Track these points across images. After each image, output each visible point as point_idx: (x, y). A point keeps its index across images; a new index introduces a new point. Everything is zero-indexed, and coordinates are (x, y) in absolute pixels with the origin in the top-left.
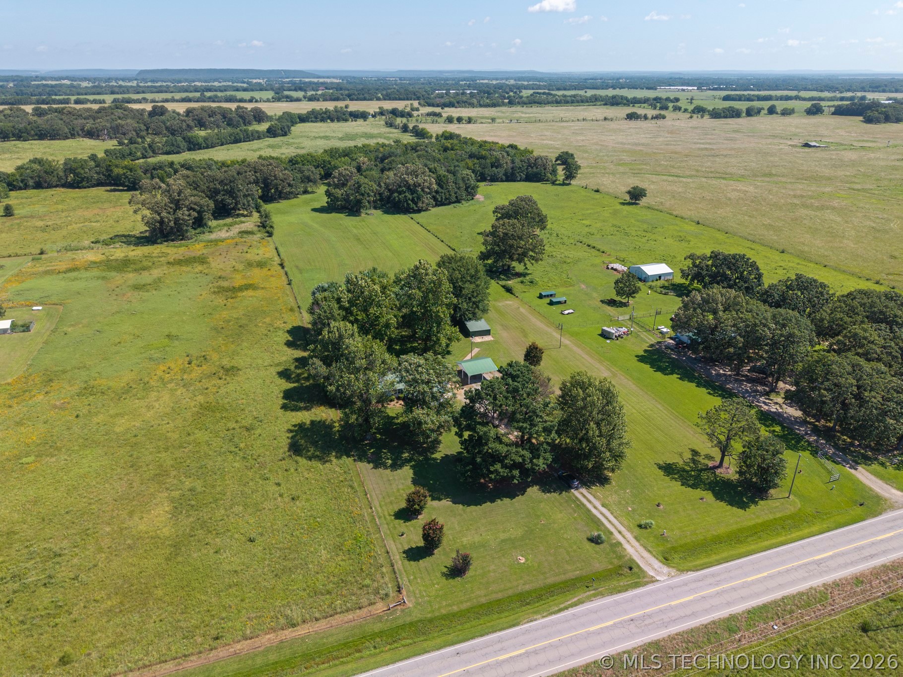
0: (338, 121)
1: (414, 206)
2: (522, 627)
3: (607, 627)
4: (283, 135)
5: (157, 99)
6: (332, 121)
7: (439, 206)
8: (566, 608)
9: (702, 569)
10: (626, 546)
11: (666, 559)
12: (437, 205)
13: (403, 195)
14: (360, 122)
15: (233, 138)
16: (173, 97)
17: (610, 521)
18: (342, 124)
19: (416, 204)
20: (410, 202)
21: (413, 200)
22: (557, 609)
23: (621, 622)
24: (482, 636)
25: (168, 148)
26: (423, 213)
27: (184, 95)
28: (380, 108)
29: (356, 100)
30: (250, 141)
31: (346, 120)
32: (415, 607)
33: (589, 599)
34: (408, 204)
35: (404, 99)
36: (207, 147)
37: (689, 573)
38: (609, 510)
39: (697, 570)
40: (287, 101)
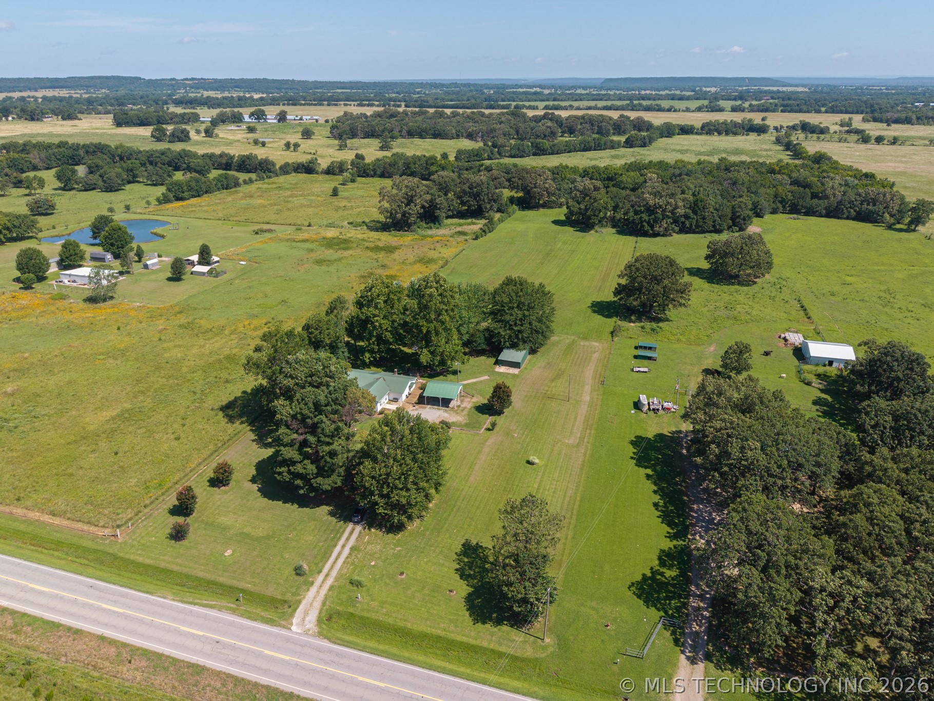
0: (727, 134)
1: (649, 228)
2: (153, 597)
3: (194, 634)
4: (641, 146)
5: (581, 107)
6: (720, 133)
7: (687, 233)
8: (195, 604)
9: (339, 644)
10: (313, 590)
11: (329, 619)
12: (681, 231)
13: (639, 216)
14: (753, 136)
15: (583, 146)
16: (596, 105)
17: (335, 562)
18: (730, 138)
19: (652, 227)
20: (645, 224)
21: (648, 223)
22: (191, 600)
23: (207, 638)
24: (121, 586)
25: (513, 152)
26: (659, 239)
27: (609, 103)
28: (801, 121)
29: (789, 112)
30: (601, 150)
31: (735, 134)
32: (121, 543)
33: (220, 609)
34: (643, 226)
35: (841, 112)
36: (552, 154)
37: (325, 640)
38: (350, 554)
39: (335, 643)
40: (708, 111)
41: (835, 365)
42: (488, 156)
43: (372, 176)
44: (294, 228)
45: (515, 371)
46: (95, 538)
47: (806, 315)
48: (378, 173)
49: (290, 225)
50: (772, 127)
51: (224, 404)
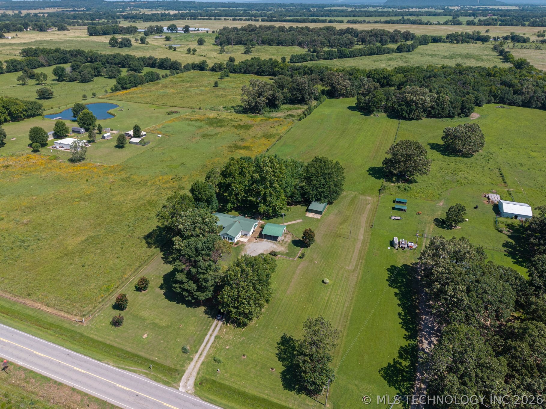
0: (462, 43)
1: (407, 115)
2: (102, 364)
3: (124, 389)
4: (407, 52)
5: (371, 21)
6: (458, 42)
7: (431, 118)
8: (126, 369)
9: (206, 401)
10: (193, 364)
11: (201, 384)
12: (428, 117)
13: (401, 107)
14: (479, 44)
15: (370, 52)
16: (380, 20)
17: (205, 346)
18: (464, 46)
19: (409, 114)
20: (404, 112)
21: (406, 112)
22: (123, 367)
23: (131, 392)
24: (85, 355)
25: (326, 56)
26: (413, 121)
27: (388, 18)
28: (511, 33)
29: (504, 25)
30: (381, 54)
31: (468, 43)
32: (85, 327)
33: (139, 373)
35: (539, 26)
36: (351, 57)
37: (198, 398)
38: (215, 341)
39: (203, 400)
40: (451, 25)
41: (519, 218)
42: (311, 58)
43: (238, 73)
44: (191, 110)
45: (318, 216)
46: (71, 322)
47: (503, 180)
48: (242, 71)
49: (189, 108)
50: (492, 38)
51: (146, 234)
